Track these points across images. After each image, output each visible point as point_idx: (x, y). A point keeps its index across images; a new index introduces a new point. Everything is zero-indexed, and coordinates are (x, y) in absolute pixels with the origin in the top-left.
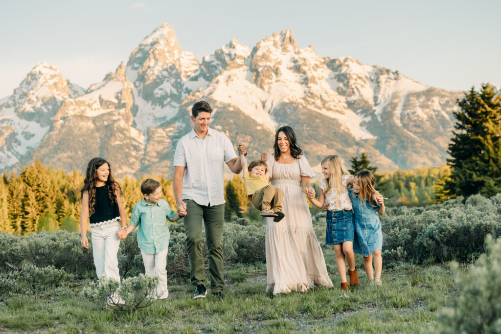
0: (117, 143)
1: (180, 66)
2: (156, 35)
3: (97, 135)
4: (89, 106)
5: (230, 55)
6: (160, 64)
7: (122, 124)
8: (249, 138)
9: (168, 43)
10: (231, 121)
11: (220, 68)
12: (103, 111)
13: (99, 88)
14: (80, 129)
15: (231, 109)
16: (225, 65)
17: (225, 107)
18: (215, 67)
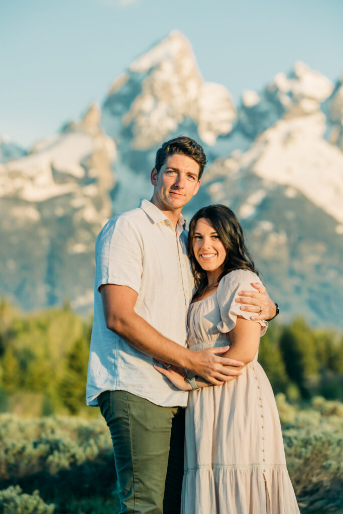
0: (79, 248)
1: (199, 111)
2: (157, 54)
3: (44, 232)
4: (32, 179)
5: (290, 94)
6: (163, 106)
7: (89, 214)
8: (321, 248)
9: (178, 69)
10: (290, 215)
11: (273, 116)
12: (56, 190)
13: (50, 147)
14: (14, 220)
15: (290, 193)
16: (280, 111)
17: (280, 189)
18: (264, 115)
